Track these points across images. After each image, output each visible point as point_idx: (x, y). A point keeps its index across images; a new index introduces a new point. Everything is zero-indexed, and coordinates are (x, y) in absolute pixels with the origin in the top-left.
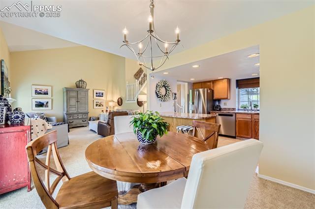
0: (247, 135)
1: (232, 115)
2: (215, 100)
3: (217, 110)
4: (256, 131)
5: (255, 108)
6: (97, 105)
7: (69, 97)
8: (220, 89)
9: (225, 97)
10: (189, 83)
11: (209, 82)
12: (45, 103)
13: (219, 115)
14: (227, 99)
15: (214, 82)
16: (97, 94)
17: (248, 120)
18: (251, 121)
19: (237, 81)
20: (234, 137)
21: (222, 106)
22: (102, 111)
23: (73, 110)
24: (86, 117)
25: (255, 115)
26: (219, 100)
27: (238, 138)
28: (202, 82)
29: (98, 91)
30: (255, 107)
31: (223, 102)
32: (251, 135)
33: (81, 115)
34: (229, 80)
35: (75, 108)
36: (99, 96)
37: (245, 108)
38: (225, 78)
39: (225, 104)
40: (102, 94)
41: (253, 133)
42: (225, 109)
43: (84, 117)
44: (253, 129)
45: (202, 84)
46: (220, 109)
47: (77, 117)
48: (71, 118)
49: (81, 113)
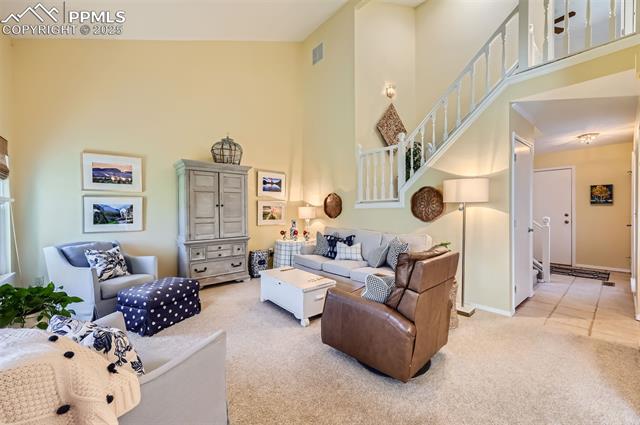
6: (264, 216)
7: (195, 192)
12: (123, 211)
16: (265, 183)
22: (282, 233)
23: (206, 233)
24: (240, 252)
29: (268, 175)
33: (228, 246)
36: (270, 190)
40: (279, 184)
43: (236, 253)
47: (216, 254)
48: (201, 257)
49: (229, 242)
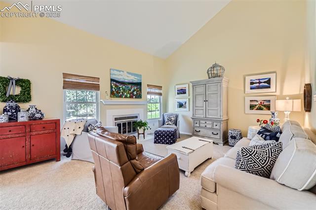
6: (252, 107)
7: (195, 95)
12: (184, 104)
16: (252, 83)
22: (258, 120)
23: (200, 114)
24: (217, 127)
33: (210, 123)
35: (201, 111)
36: (258, 88)
40: (269, 82)
43: (215, 127)
47: (204, 125)
48: (198, 125)
49: (211, 120)
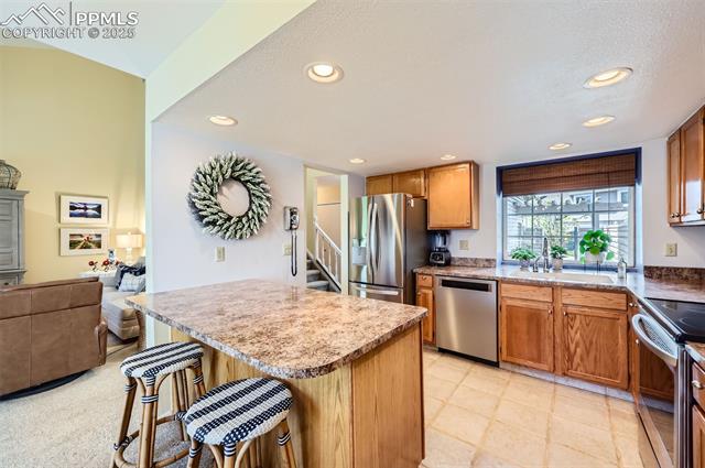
0: (539, 360)
1: (485, 288)
2: (432, 234)
3: (439, 265)
4: (568, 349)
5: (558, 261)
8: (448, 197)
9: (464, 223)
10: (352, 176)
11: (415, 173)
13: (446, 284)
14: (468, 227)
15: (428, 172)
16: (72, 208)
17: (541, 306)
18: (553, 312)
19: (501, 171)
20: (495, 365)
21: (456, 251)
22: (92, 264)
25: (566, 292)
26: (445, 233)
27: (508, 367)
28: (392, 175)
29: (76, 200)
30: (554, 256)
31: (456, 237)
32: (550, 359)
34: (475, 168)
37: (525, 258)
38: (461, 160)
39: (463, 245)
41: (559, 354)
42: (464, 263)
44: (558, 340)
45: (395, 179)
46: (449, 263)
